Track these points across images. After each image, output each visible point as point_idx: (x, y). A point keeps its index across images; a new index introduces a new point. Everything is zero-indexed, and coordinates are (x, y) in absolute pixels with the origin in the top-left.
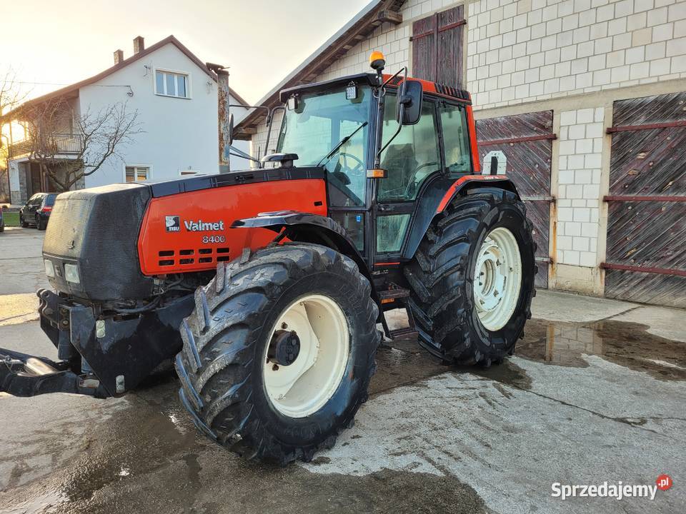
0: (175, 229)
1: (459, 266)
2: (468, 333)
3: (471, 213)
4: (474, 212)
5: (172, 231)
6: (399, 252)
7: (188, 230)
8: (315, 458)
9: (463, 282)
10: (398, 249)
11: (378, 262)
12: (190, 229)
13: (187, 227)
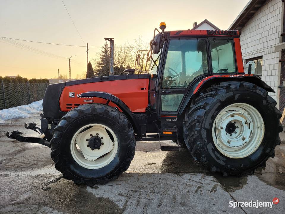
0: (73, 97)
1: (197, 121)
2: (204, 155)
3: (210, 94)
4: (211, 94)
5: (71, 97)
6: (177, 111)
7: (78, 97)
8: (94, 186)
9: (199, 129)
10: (176, 110)
11: (162, 115)
12: (79, 97)
13: (78, 96)
